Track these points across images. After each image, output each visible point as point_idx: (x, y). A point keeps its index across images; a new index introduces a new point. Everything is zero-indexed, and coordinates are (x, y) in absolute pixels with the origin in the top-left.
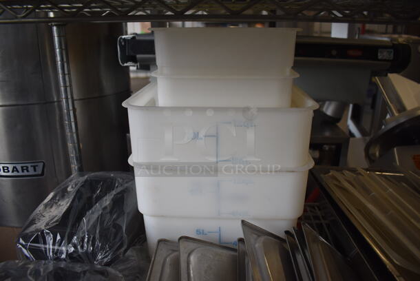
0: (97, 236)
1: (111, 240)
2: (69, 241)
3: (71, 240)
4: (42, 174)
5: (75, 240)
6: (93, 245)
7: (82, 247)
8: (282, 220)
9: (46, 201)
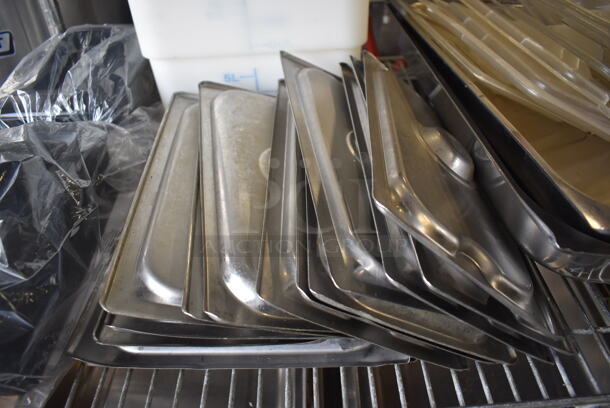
0: (90, 91)
1: (110, 95)
2: (54, 101)
3: (55, 99)
4: (11, 51)
5: (60, 98)
6: (86, 102)
7: (72, 107)
8: (337, 49)
9: (17, 68)
